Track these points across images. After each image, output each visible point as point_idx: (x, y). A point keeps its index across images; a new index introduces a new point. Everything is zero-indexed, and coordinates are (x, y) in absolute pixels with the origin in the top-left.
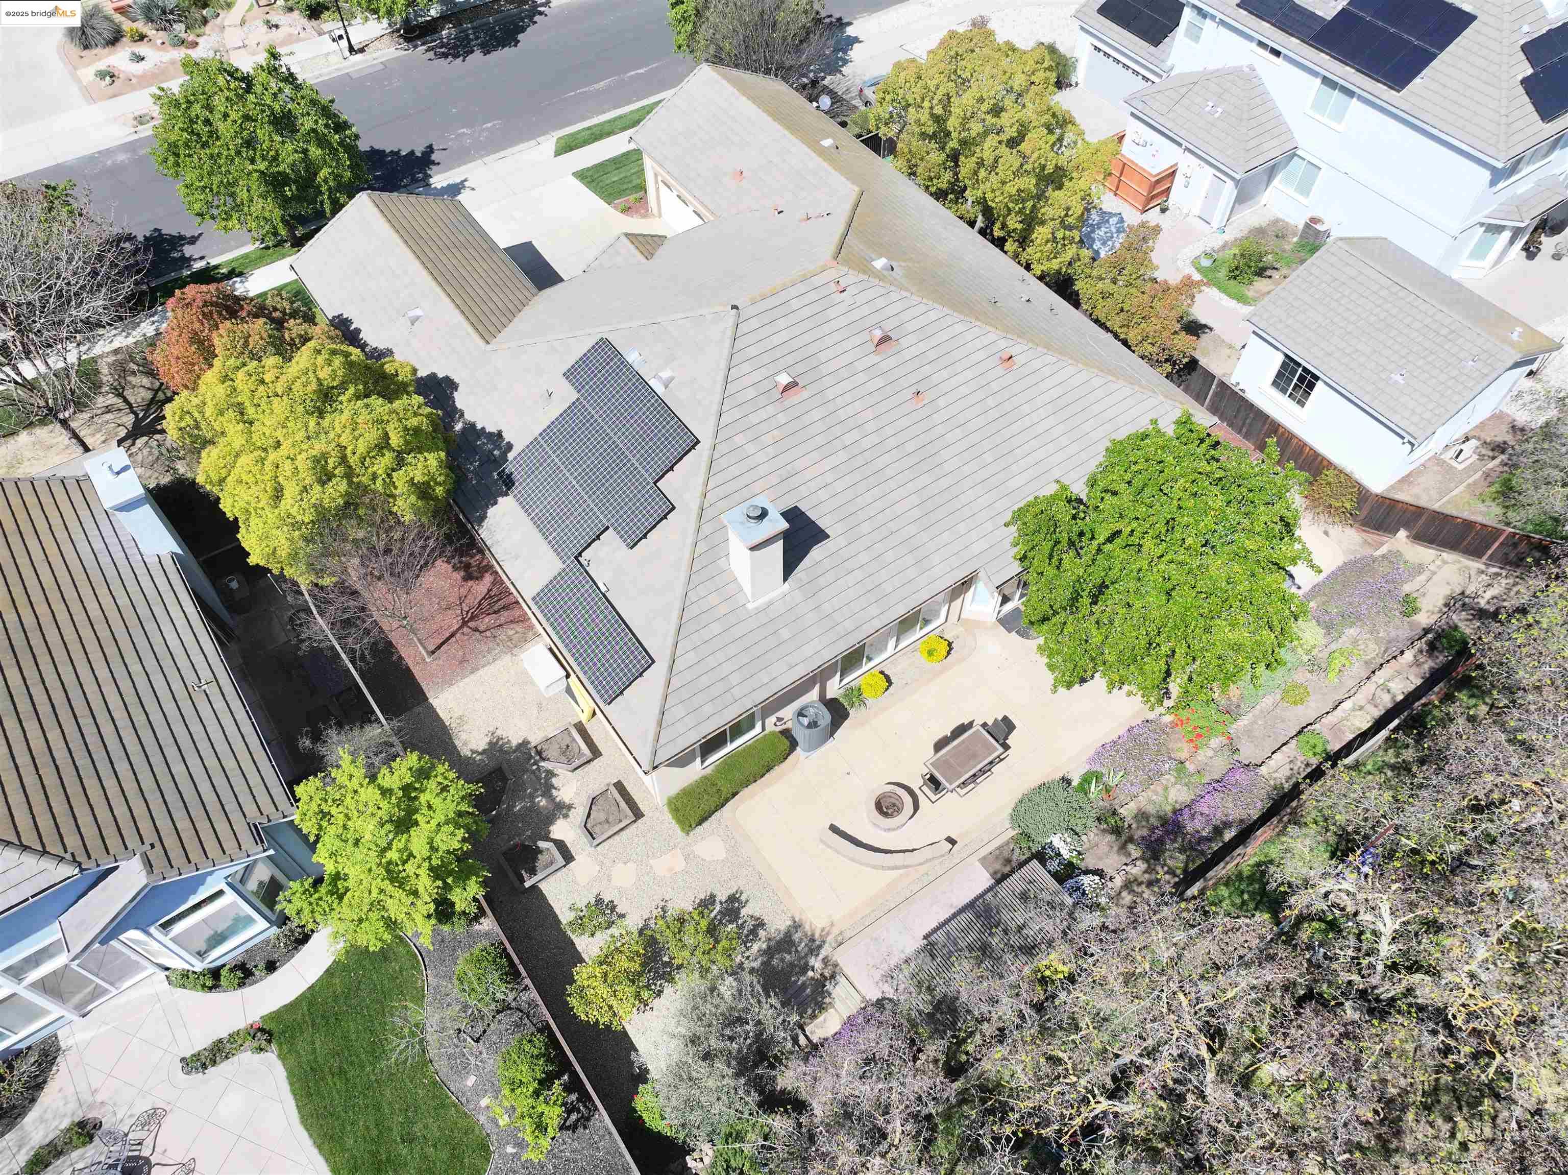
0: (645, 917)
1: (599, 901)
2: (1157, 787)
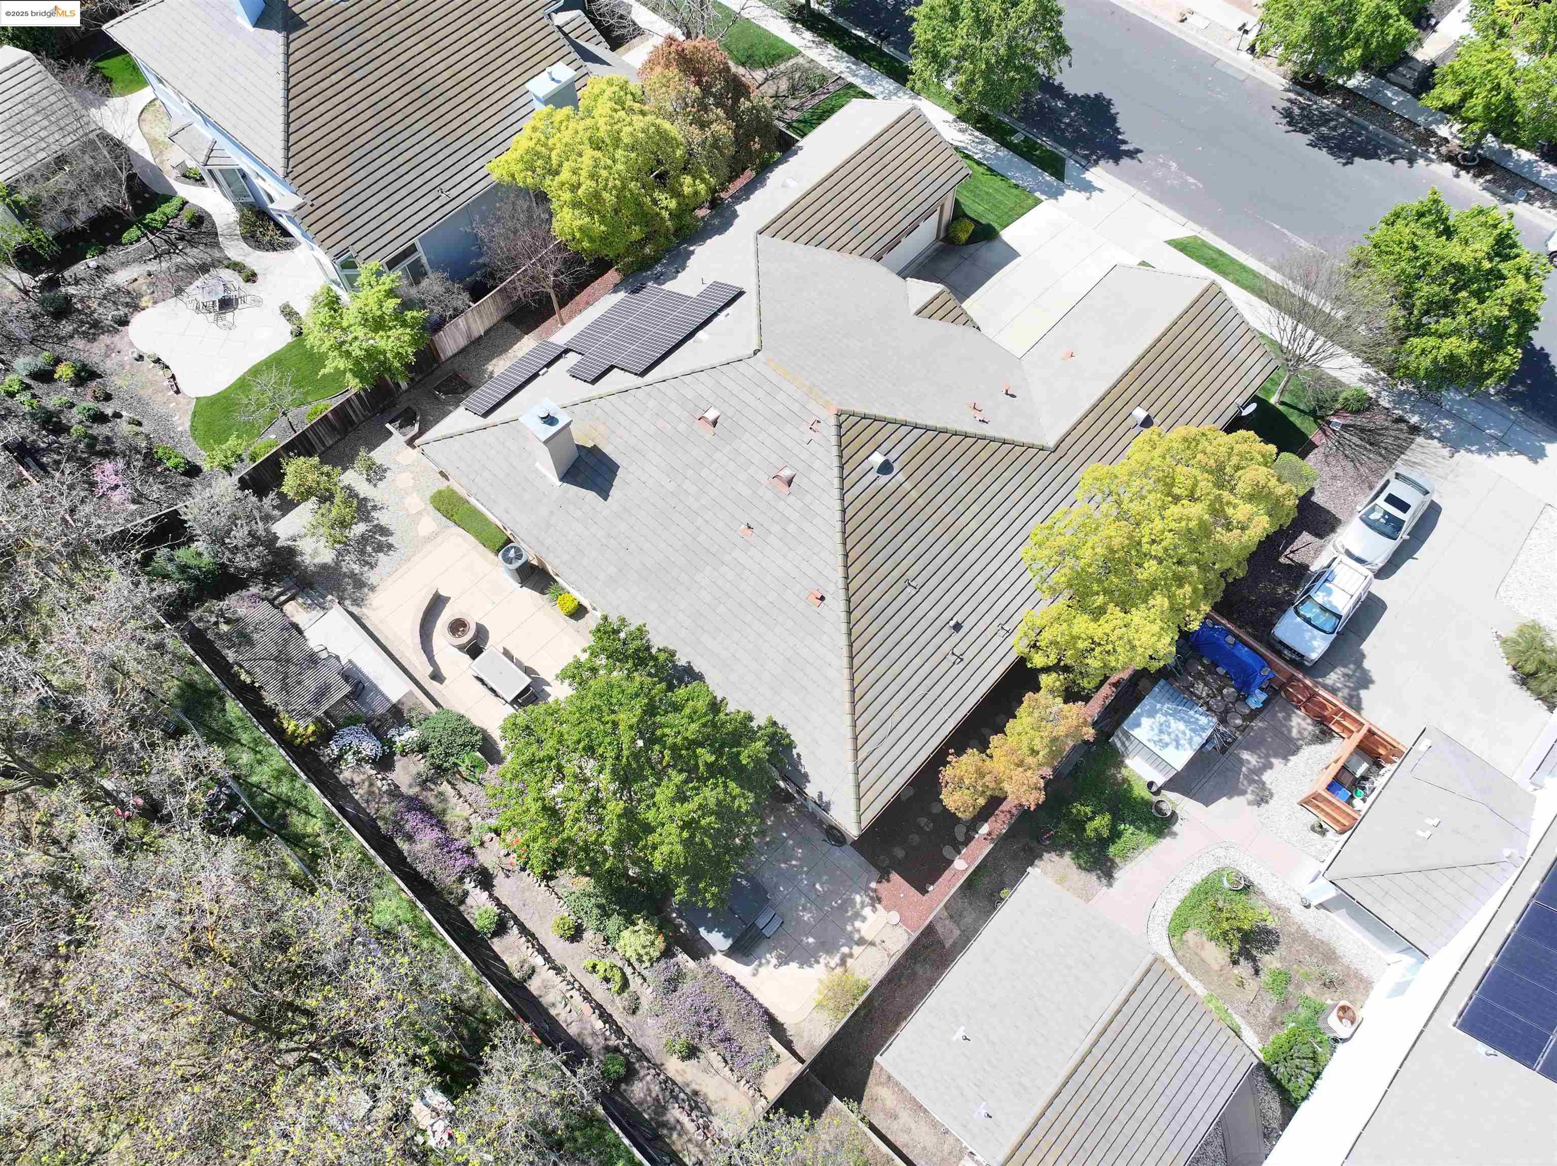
0: (376, 499)
1: (385, 471)
2: (467, 811)
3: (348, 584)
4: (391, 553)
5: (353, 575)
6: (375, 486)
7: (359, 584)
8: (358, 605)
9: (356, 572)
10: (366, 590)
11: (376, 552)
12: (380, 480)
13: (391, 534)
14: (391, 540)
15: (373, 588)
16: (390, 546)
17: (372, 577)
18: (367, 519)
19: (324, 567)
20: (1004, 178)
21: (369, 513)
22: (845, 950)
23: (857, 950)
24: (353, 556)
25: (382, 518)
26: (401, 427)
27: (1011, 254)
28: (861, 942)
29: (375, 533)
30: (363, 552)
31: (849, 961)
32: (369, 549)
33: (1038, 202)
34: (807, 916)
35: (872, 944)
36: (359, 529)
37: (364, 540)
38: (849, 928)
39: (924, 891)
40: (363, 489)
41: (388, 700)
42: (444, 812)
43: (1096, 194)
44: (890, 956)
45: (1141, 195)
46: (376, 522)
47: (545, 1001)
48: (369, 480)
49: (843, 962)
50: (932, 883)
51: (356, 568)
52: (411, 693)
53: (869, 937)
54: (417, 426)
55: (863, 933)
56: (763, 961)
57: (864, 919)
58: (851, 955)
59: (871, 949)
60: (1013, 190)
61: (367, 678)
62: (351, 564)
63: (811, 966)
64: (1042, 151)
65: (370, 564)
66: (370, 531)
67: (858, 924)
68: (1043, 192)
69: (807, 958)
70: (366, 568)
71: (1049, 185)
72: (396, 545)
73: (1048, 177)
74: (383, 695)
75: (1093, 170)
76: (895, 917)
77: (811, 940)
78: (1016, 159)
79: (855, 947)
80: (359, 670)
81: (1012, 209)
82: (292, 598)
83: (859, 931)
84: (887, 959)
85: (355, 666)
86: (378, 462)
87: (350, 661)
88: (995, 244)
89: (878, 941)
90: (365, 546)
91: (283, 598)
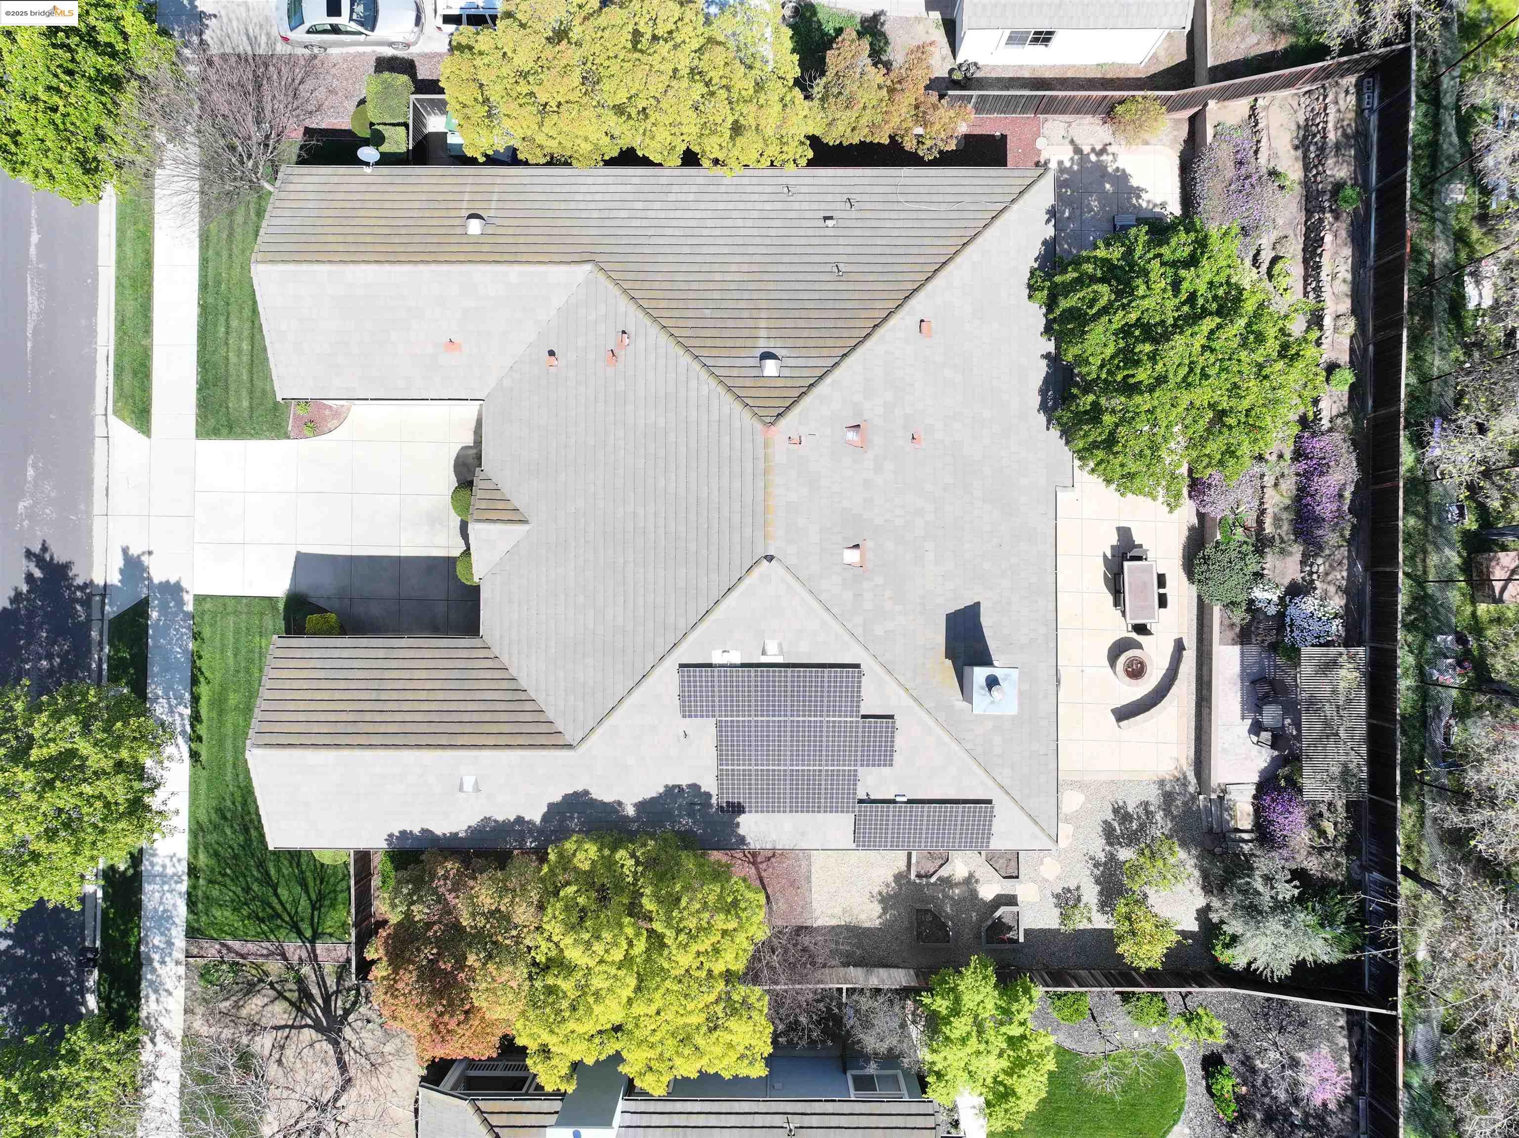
0: (1089, 872)
1: (1058, 896)
2: (1270, 492)
3: (1177, 807)
4: (1121, 804)
5: (1167, 812)
6: (1078, 888)
7: (1168, 798)
8: (1185, 778)
9: (1161, 813)
10: (1168, 788)
11: (1131, 816)
12: (1069, 891)
13: (1105, 822)
14: (1110, 816)
15: (1162, 783)
16: (1116, 811)
17: (1153, 796)
18: (1112, 857)
19: (1183, 844)
20: (195, 657)
21: (1106, 864)
22: (1093, 158)
23: (1086, 149)
24: (1153, 831)
25: (1098, 847)
26: (1010, 928)
27: (303, 562)
28: (1078, 150)
29: (1117, 838)
30: (1142, 827)
31: (1098, 147)
32: (1135, 826)
33: (200, 599)
34: (1095, 204)
35: (1072, 142)
36: (1125, 854)
37: (1132, 839)
38: (1076, 167)
39: (1004, 137)
40: (1091, 894)
41: (1242, 654)
42: (1286, 508)
43: (134, 551)
44: (1070, 124)
45: (98, 506)
46: (1108, 848)
47: (1346, 289)
48: (1079, 899)
49: (1103, 151)
50: (993, 136)
51: (1159, 816)
52: (1222, 642)
53: (1070, 148)
54: (997, 914)
55: (1071, 154)
56: (1151, 206)
57: (1060, 163)
58: (1093, 150)
59: (1078, 141)
60: (207, 632)
61: (1242, 689)
62: (1161, 825)
63: (1124, 171)
64: (117, 651)
65: (1146, 809)
66: (1120, 844)
67: (1067, 164)
68: (181, 603)
69: (1121, 178)
70: (1152, 808)
71: (164, 608)
72: (1110, 808)
73: (154, 615)
74: (1242, 662)
75: (99, 581)
76: (1040, 143)
77: (1108, 186)
78: (154, 669)
79: (1085, 152)
80: (1243, 703)
81: (236, 613)
82: (1238, 830)
83: (1072, 159)
84: (1073, 125)
85: (1243, 710)
86: (1057, 911)
87: (1243, 718)
88: (303, 588)
89: (1067, 141)
90: (1135, 832)
91: (1246, 836)
